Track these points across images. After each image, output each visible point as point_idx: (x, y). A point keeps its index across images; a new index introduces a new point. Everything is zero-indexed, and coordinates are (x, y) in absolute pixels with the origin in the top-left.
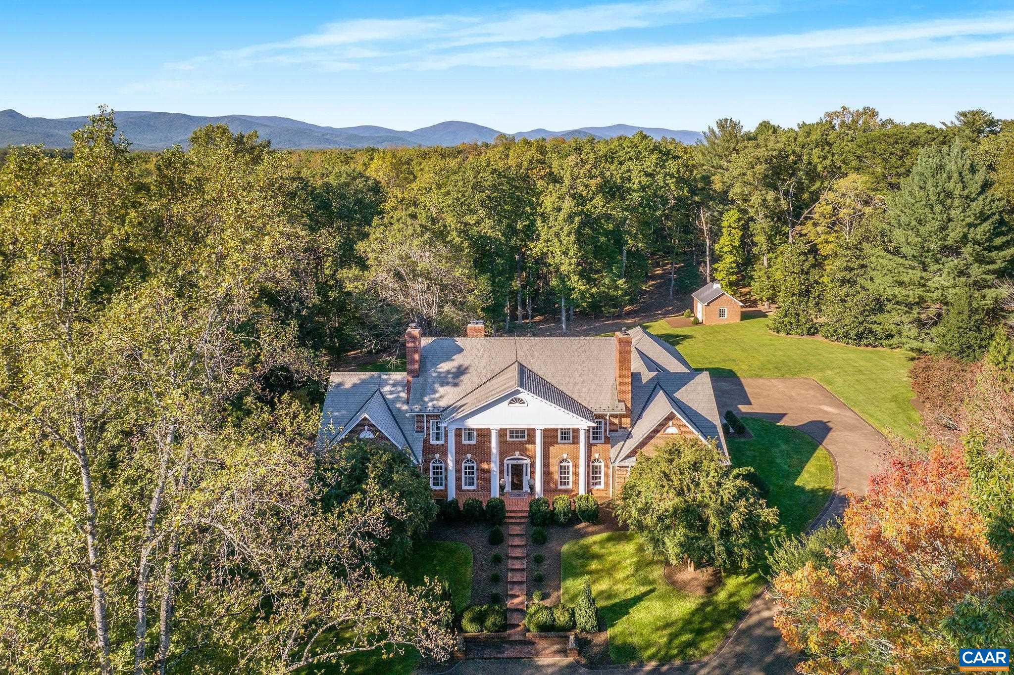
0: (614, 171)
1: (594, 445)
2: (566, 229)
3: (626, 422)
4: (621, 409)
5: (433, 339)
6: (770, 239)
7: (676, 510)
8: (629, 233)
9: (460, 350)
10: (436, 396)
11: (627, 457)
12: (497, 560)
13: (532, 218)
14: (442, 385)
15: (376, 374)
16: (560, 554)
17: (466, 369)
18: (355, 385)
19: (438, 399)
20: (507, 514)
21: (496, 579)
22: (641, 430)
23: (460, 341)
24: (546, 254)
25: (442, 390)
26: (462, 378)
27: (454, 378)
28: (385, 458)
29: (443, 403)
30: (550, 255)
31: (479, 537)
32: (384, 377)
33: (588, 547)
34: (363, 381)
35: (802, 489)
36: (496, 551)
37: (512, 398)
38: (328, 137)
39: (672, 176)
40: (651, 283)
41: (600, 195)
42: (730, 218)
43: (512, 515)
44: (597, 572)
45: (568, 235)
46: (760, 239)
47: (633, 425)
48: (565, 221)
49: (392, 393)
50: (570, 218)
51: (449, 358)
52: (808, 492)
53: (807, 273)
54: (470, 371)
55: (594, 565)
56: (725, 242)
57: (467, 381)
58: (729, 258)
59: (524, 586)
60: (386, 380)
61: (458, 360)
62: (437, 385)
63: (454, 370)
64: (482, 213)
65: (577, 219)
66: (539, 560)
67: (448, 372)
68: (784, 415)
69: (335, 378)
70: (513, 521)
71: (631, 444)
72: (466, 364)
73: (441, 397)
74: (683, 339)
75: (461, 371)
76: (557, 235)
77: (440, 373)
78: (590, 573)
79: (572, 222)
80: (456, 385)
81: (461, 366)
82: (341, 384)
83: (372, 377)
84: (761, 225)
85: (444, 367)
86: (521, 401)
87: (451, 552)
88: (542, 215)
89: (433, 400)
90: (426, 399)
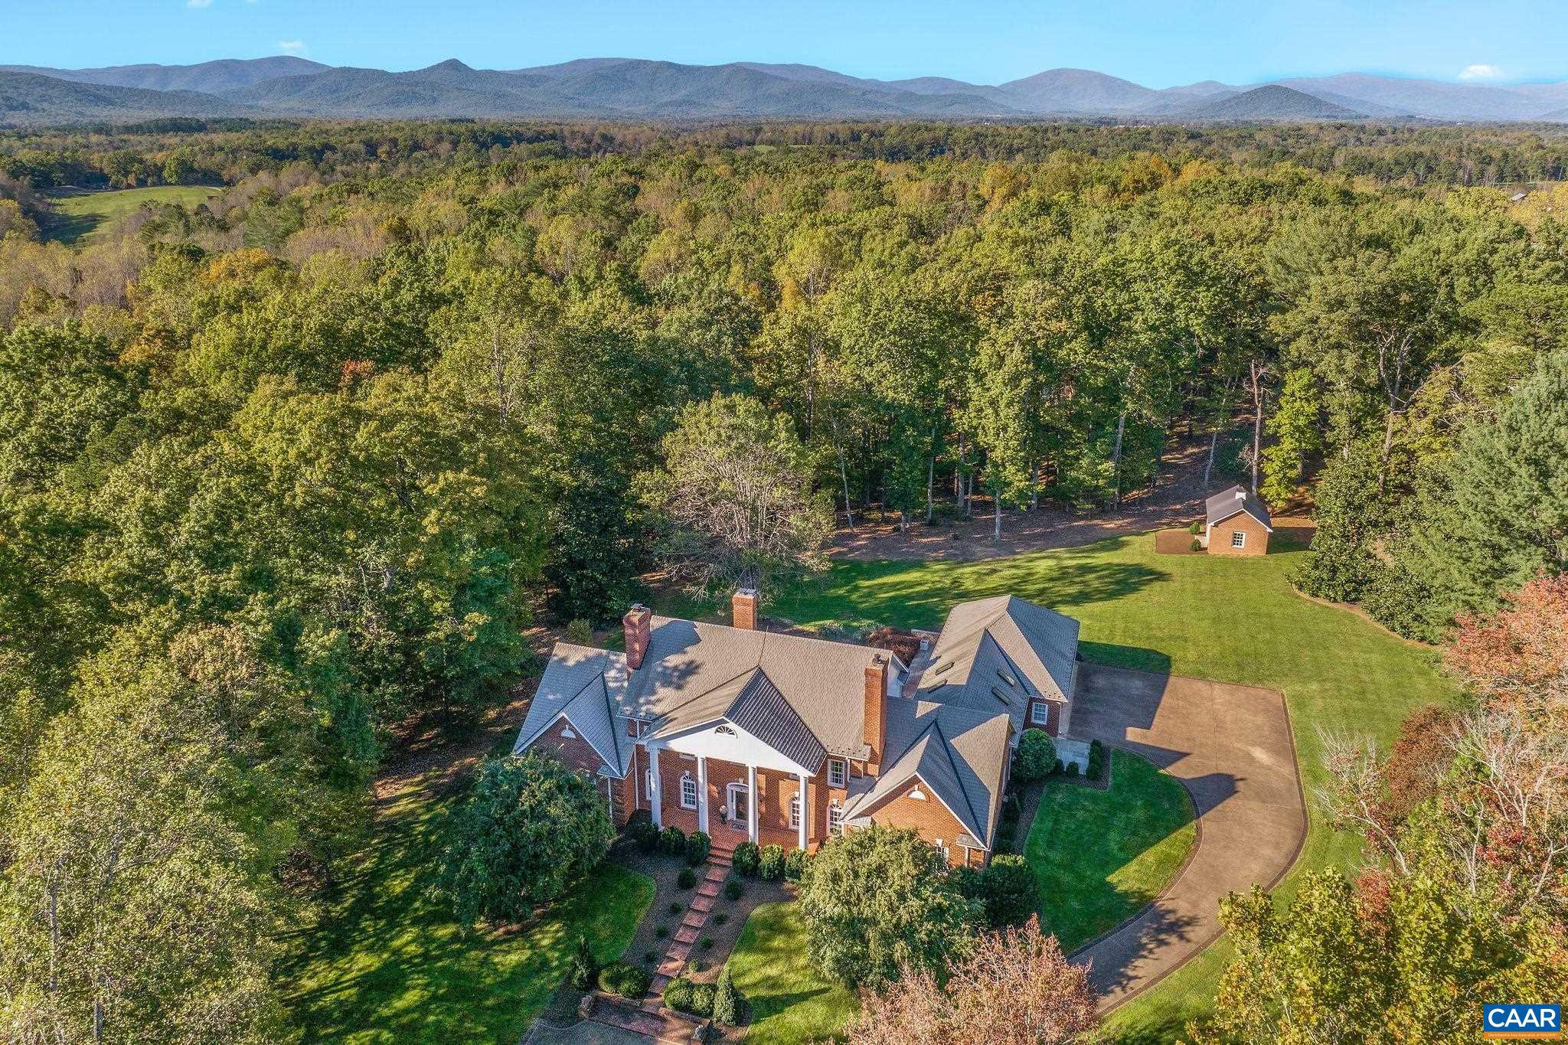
0: (1106, 300)
1: (832, 788)
2: (1007, 395)
3: (873, 769)
4: (865, 754)
5: (670, 619)
6: (1355, 423)
7: (840, 918)
8: (1131, 392)
9: (696, 640)
10: (653, 698)
11: (860, 815)
12: (675, 910)
13: (961, 373)
14: (663, 685)
15: (604, 652)
16: (748, 916)
17: (697, 667)
18: (578, 663)
19: (653, 703)
20: (712, 852)
21: (662, 934)
22: (886, 784)
23: (700, 627)
24: (976, 428)
25: (662, 692)
26: (690, 679)
27: (679, 678)
28: (546, 785)
29: (658, 709)
30: (980, 432)
31: (670, 872)
32: (613, 657)
33: (783, 916)
34: (588, 660)
35: (1111, 887)
36: (681, 898)
37: (719, 726)
38: (869, 96)
39: (1201, 312)
40: (1190, 451)
41: (1084, 335)
42: (1296, 382)
43: (719, 853)
44: (777, 950)
45: (1009, 404)
46: (1341, 419)
47: (882, 774)
48: (1006, 385)
49: (616, 680)
50: (1014, 380)
51: (681, 651)
52: (1118, 895)
53: (1360, 508)
54: (701, 670)
55: (778, 942)
56: (1282, 420)
57: (694, 683)
58: (1288, 444)
59: (688, 950)
60: (613, 662)
61: (692, 653)
62: (658, 684)
63: (682, 667)
64: (884, 366)
65: (1024, 382)
66: (720, 920)
67: (675, 668)
68: (1183, 755)
69: (561, 650)
70: (718, 861)
71: (871, 799)
72: (699, 661)
73: (659, 700)
74: (1157, 579)
75: (691, 669)
76: (993, 403)
77: (666, 668)
78: (769, 950)
79: (1017, 387)
80: (679, 687)
81: (692, 662)
82: (564, 659)
83: (600, 655)
84: (1343, 399)
85: (674, 660)
86: (730, 732)
87: (635, 886)
88: (977, 371)
89: (648, 702)
90: (642, 700)
